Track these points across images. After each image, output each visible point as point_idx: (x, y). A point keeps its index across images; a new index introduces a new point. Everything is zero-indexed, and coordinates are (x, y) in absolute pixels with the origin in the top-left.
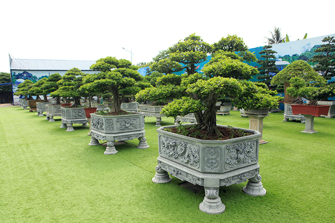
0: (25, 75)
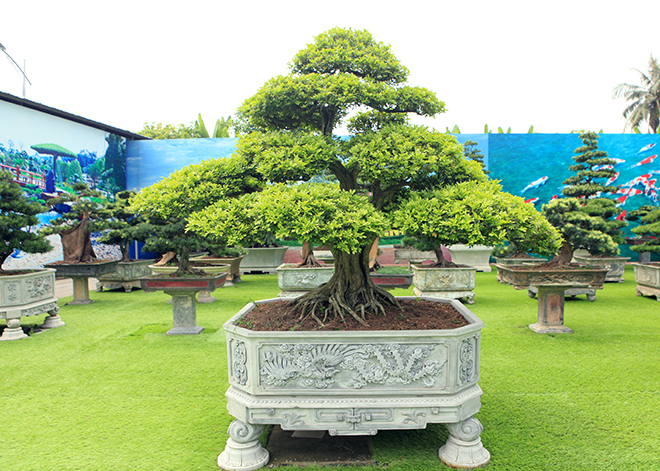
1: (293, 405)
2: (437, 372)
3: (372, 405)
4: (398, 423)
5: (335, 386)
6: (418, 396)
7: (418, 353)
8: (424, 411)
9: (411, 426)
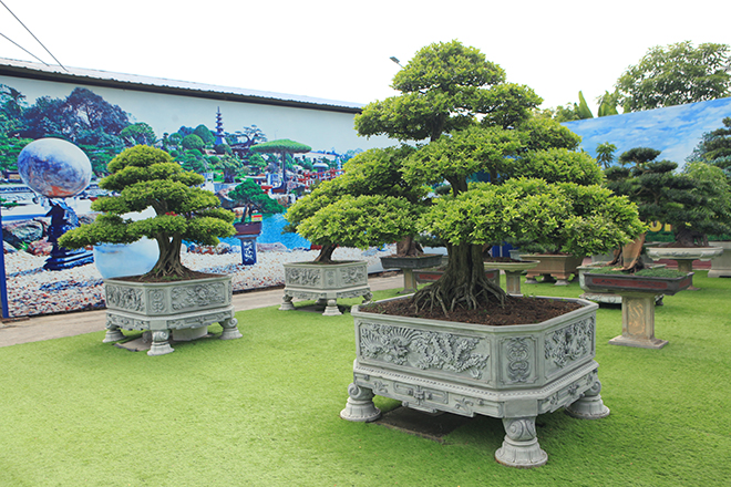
0: (82, 114)
1: (379, 375)
2: (482, 365)
3: (431, 386)
4: (451, 407)
5: (408, 365)
6: (470, 386)
7: (463, 345)
8: (472, 400)
9: (461, 412)
